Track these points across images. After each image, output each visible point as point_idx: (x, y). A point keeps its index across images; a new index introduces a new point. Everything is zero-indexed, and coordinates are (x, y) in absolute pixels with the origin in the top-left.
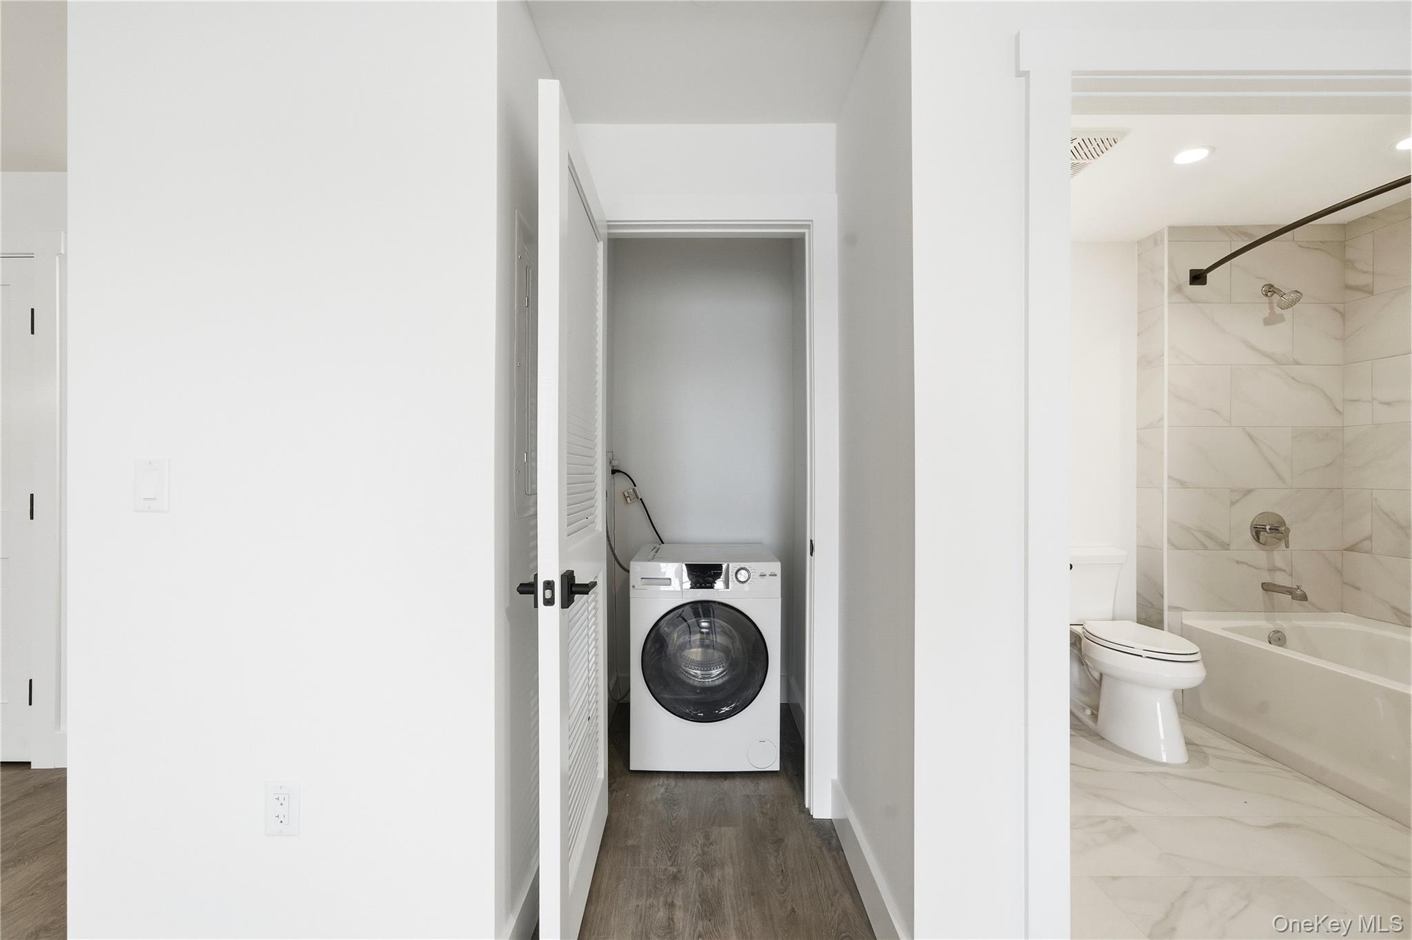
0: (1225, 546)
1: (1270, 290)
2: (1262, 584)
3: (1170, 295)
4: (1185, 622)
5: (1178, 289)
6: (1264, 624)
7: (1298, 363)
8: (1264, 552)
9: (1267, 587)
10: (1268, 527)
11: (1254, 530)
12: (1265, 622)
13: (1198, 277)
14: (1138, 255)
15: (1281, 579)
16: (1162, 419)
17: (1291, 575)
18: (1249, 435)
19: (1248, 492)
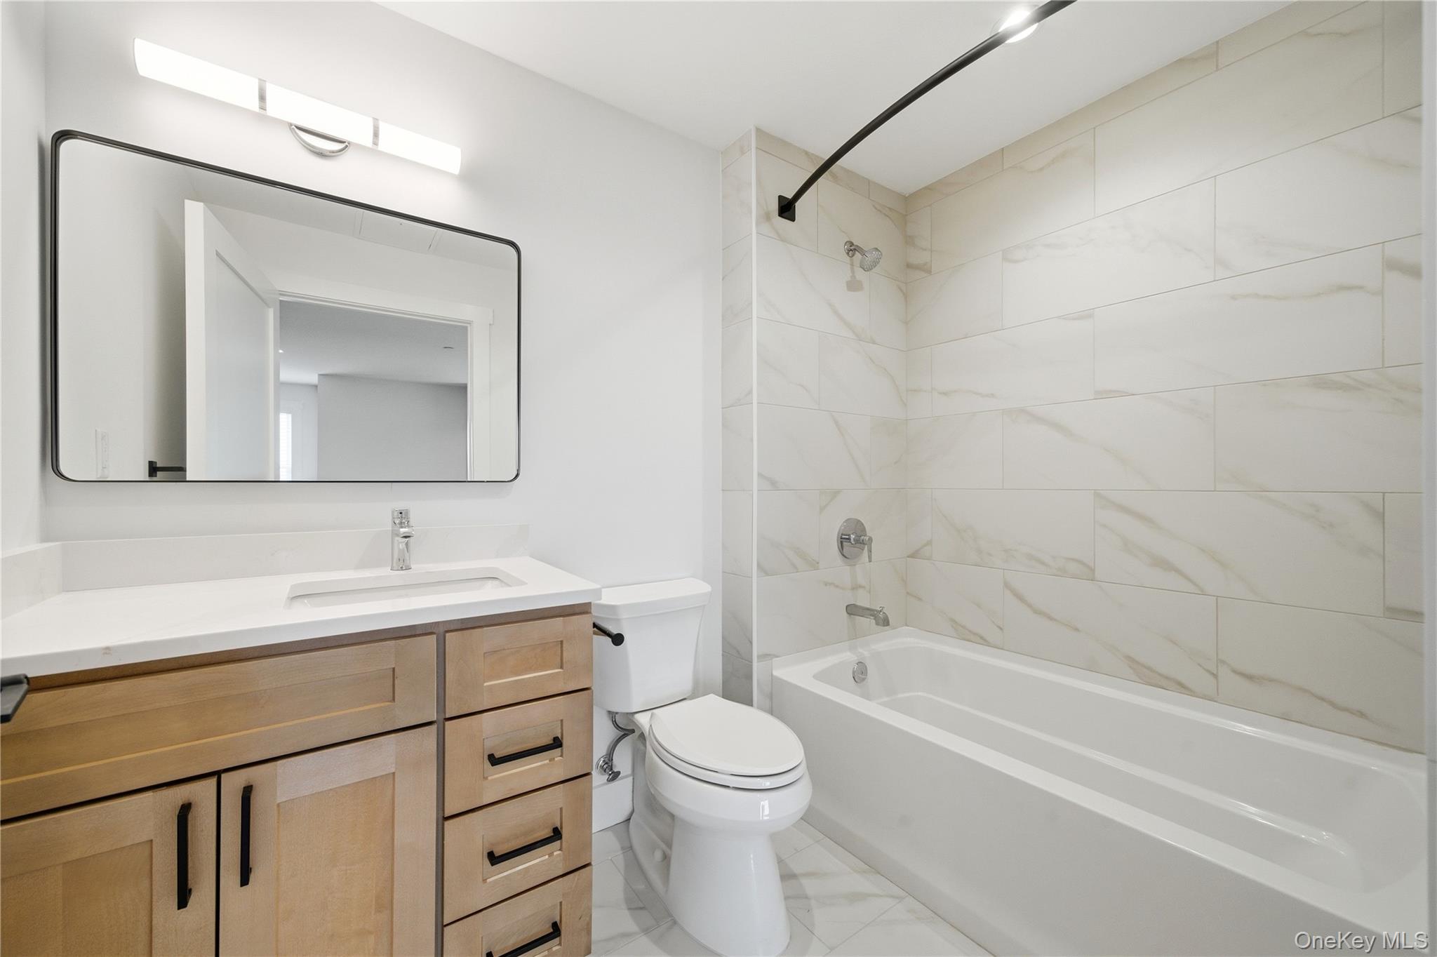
0: (814, 565)
1: (852, 249)
2: (847, 607)
3: (757, 224)
4: (775, 673)
5: (768, 217)
6: (845, 657)
7: (874, 343)
8: (848, 567)
9: (852, 610)
10: (853, 537)
11: (840, 540)
12: (848, 654)
13: (787, 208)
14: (722, 171)
15: (863, 602)
16: (750, 392)
17: (870, 592)
18: (836, 423)
19: (836, 493)
